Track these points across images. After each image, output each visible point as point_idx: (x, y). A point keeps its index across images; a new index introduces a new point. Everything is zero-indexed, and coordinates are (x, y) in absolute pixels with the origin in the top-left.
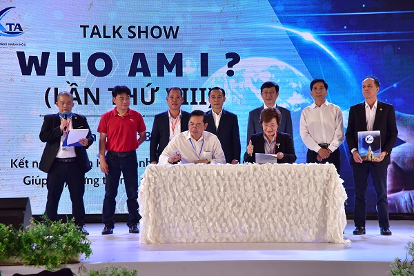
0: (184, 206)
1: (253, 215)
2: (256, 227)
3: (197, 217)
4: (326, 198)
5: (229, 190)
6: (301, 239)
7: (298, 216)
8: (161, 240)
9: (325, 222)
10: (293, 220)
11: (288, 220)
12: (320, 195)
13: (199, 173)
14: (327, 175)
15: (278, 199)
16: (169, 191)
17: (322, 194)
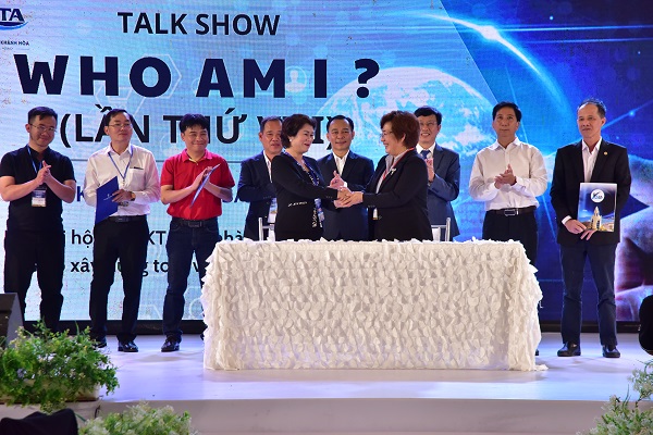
0: (276, 309)
1: (389, 324)
2: (393, 344)
3: (297, 328)
4: (507, 297)
5: (350, 283)
6: (467, 363)
7: (461, 326)
8: (238, 364)
9: (505, 336)
10: (454, 332)
11: (444, 333)
12: (497, 292)
13: (301, 257)
14: (510, 261)
15: (429, 297)
16: (252, 285)
17: (501, 290)
